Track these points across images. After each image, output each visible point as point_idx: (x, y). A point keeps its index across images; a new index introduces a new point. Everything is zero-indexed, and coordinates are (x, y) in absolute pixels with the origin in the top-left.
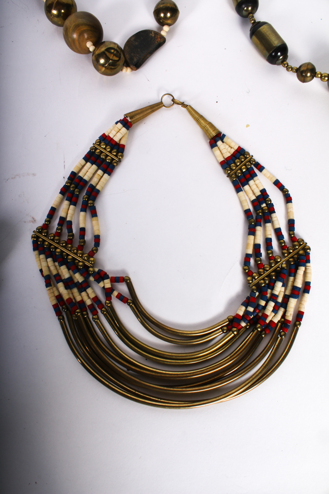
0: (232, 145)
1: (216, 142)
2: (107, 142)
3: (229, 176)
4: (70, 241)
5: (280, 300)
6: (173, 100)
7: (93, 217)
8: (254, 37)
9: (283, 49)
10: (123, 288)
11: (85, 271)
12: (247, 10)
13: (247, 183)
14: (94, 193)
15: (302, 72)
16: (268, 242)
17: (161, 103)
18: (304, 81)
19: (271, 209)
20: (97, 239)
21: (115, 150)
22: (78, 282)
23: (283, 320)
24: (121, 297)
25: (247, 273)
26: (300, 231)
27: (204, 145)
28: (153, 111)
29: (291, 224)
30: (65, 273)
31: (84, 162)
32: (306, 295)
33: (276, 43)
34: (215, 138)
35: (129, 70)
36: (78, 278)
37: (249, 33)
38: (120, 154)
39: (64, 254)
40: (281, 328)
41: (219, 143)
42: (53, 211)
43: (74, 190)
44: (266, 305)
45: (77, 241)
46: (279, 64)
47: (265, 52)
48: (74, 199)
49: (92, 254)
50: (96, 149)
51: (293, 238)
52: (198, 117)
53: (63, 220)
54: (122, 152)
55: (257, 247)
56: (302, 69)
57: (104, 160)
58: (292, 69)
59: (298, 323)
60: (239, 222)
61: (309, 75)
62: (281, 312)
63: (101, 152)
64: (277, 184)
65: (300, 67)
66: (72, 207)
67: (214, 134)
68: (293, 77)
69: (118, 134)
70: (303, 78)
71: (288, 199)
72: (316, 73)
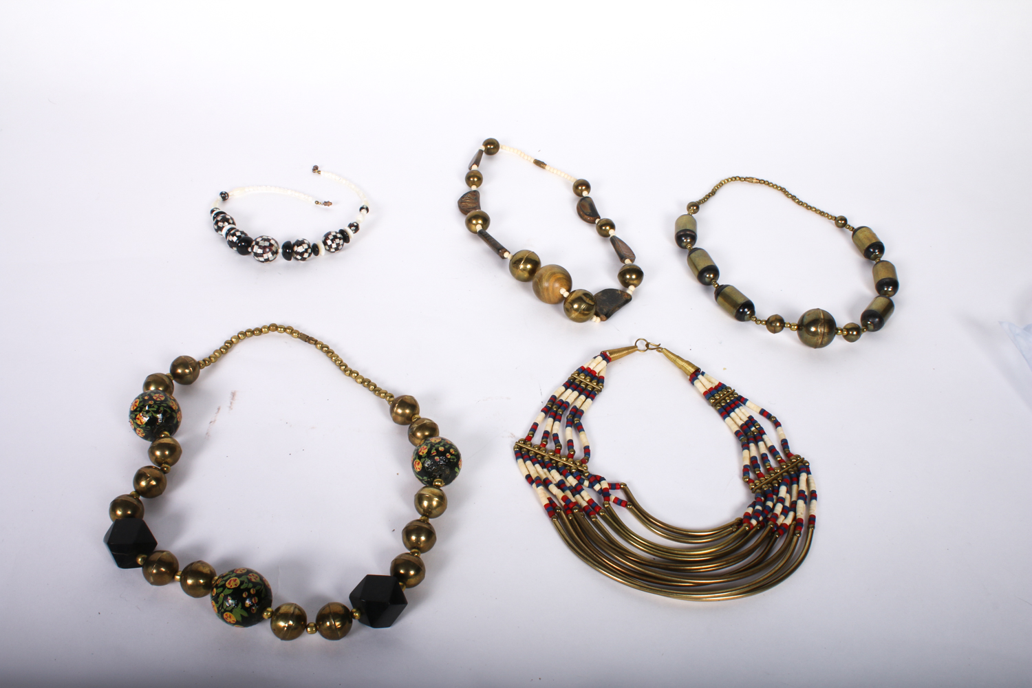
0: (713, 380)
1: (697, 376)
2: (586, 373)
3: (714, 405)
4: (557, 452)
5: (787, 504)
6: (647, 345)
7: (579, 431)
8: (719, 298)
9: (749, 305)
10: (620, 495)
11: (579, 475)
12: (709, 277)
13: (733, 410)
14: (577, 413)
15: (771, 323)
16: (764, 457)
17: (636, 346)
18: (774, 331)
19: (761, 432)
20: (587, 450)
21: (596, 381)
22: (572, 486)
23: (794, 522)
24: (618, 501)
25: (748, 482)
26: (795, 449)
27: (684, 382)
28: (628, 353)
29: (784, 443)
30: (556, 476)
31: (563, 389)
32: (814, 501)
33: (741, 301)
34: (695, 375)
35: (598, 319)
36: (572, 481)
37: (713, 296)
38: (600, 384)
39: (553, 461)
40: (795, 529)
41: (700, 377)
42: (535, 427)
43: (557, 411)
44: (774, 505)
45: (564, 451)
46: (748, 320)
47: (732, 308)
48: (557, 417)
49: (584, 461)
50: (575, 379)
51: (789, 455)
52: (674, 358)
53: (546, 434)
54: (603, 383)
55: (753, 460)
56: (770, 321)
57: (586, 388)
58: (761, 322)
59: (811, 525)
60: (732, 443)
61: (778, 324)
62: (791, 514)
63: (581, 382)
64: (763, 413)
65: (769, 319)
66: (557, 423)
67: (692, 370)
68: (764, 332)
69: (599, 366)
70: (773, 328)
71: (777, 424)
72: (784, 323)
